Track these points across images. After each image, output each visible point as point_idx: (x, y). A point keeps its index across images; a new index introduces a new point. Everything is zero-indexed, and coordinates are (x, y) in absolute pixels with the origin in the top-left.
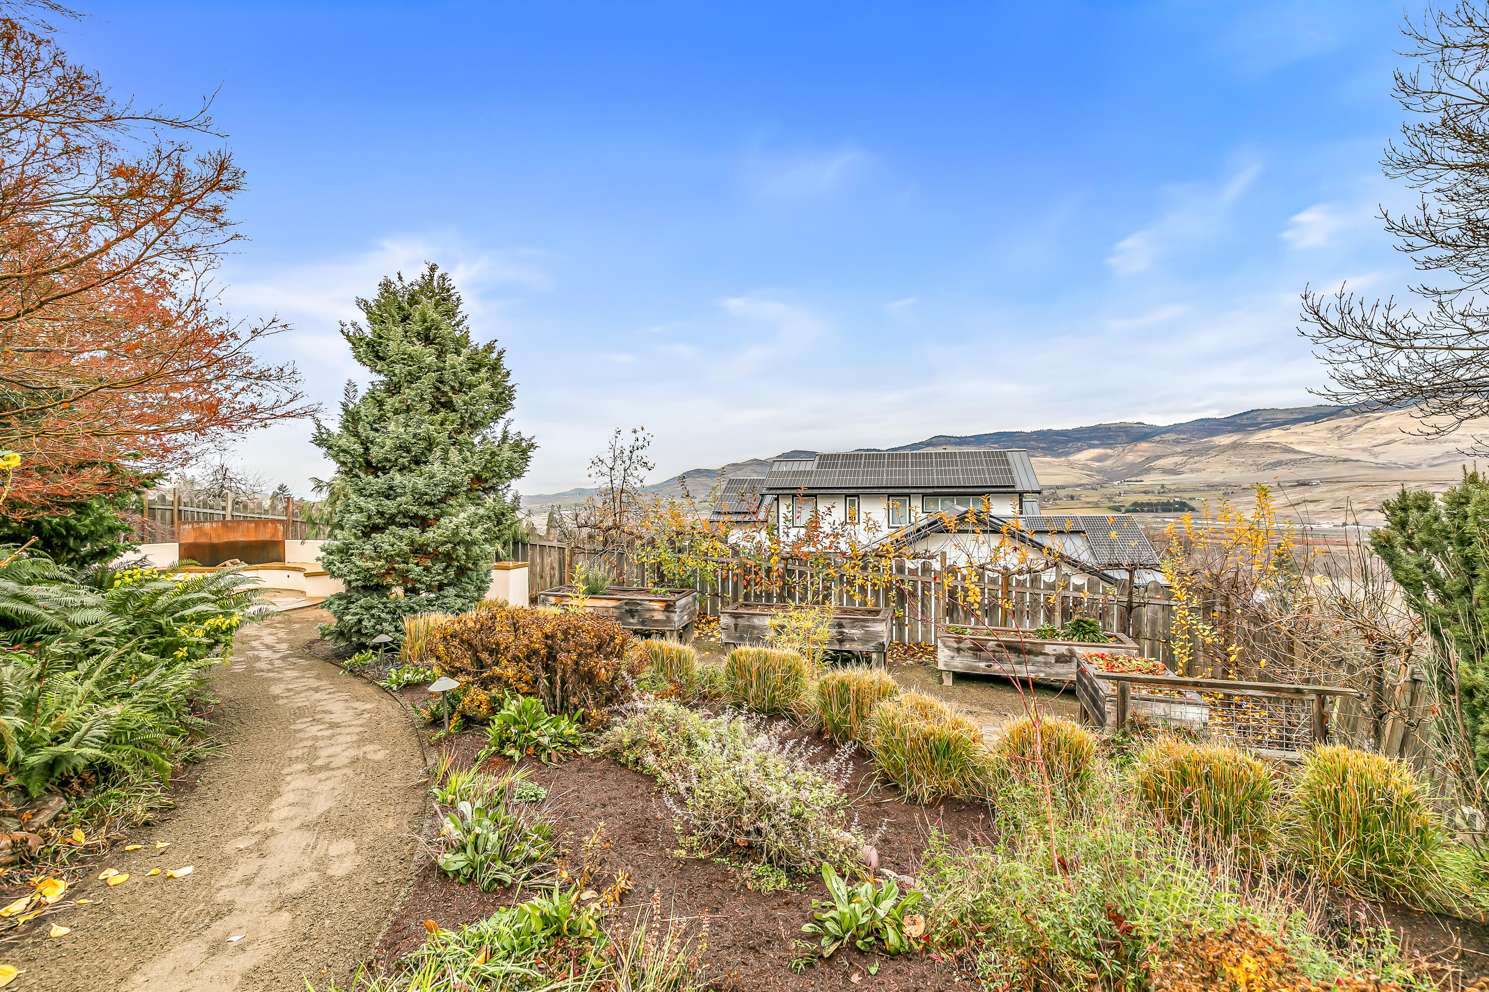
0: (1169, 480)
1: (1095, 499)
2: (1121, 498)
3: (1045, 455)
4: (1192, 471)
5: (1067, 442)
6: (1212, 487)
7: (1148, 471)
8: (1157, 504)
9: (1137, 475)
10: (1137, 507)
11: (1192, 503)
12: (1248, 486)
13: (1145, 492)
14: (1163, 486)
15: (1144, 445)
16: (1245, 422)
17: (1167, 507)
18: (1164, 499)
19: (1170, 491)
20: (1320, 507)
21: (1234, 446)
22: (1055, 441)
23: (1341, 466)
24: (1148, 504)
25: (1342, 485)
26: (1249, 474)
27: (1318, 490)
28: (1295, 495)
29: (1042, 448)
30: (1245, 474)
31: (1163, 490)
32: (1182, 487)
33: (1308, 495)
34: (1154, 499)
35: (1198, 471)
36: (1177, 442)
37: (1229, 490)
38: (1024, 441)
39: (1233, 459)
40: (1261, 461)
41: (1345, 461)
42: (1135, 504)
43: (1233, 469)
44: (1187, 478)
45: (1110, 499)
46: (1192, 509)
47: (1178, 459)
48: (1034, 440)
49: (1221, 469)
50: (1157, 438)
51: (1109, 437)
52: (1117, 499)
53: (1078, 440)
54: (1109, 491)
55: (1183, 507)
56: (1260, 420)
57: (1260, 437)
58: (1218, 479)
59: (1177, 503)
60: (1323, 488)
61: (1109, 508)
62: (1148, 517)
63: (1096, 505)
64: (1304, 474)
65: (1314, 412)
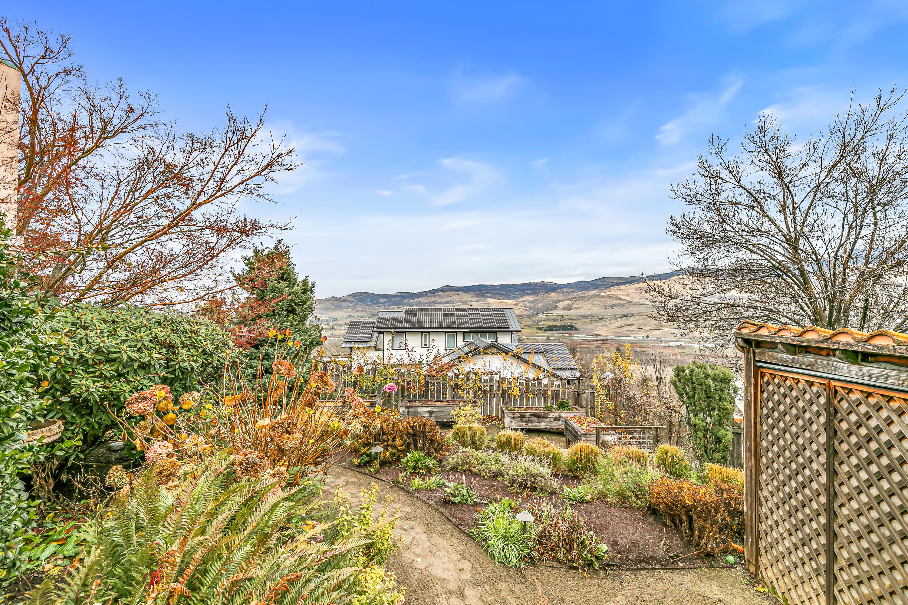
0: (565, 313)
1: (530, 324)
2: (542, 323)
3: (504, 299)
4: (576, 309)
5: (515, 291)
6: (585, 317)
7: (555, 308)
8: (560, 326)
9: (550, 310)
10: (551, 328)
11: (576, 326)
12: (601, 317)
13: (554, 320)
14: (562, 317)
15: (553, 294)
16: (600, 283)
17: (565, 328)
18: (563, 324)
19: (566, 319)
20: (633, 328)
21: (595, 296)
22: (509, 291)
23: (641, 307)
24: (555, 326)
25: (642, 317)
26: (602, 311)
27: (632, 319)
28: (621, 322)
29: (503, 294)
30: (600, 311)
31: (563, 318)
32: (571, 317)
33: (627, 322)
34: (558, 323)
35: (579, 308)
36: (569, 293)
37: (593, 319)
38: (493, 290)
39: (595, 302)
40: (607, 304)
41: (643, 304)
42: (549, 326)
43: (594, 308)
44: (574, 312)
45: (537, 323)
46: (576, 329)
47: (569, 302)
48: (499, 290)
49: (589, 308)
50: (559, 291)
51: (536, 289)
52: (540, 323)
53: (521, 290)
54: (537, 319)
55: (572, 328)
56: (606, 282)
57: (606, 292)
58: (588, 313)
59: (569, 326)
60: (634, 318)
61: (537, 328)
62: (556, 333)
63: (530, 327)
64: (625, 311)
65: (629, 280)
